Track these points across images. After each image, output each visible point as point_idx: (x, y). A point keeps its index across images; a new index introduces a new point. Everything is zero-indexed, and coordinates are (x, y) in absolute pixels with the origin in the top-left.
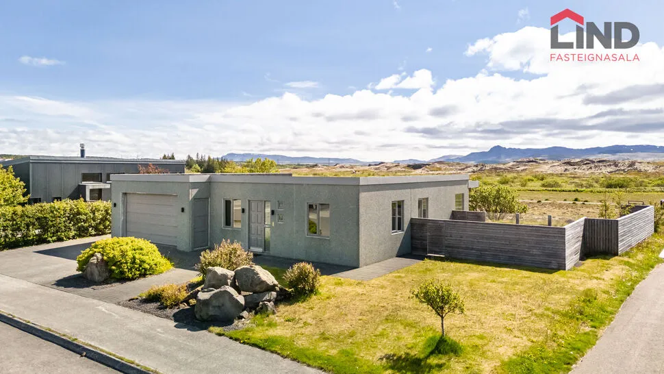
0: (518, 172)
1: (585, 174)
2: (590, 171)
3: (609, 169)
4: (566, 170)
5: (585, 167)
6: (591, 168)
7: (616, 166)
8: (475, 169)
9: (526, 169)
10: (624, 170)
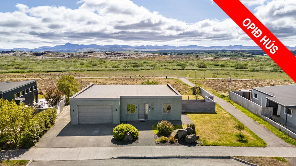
0: (88, 57)
1: (114, 59)
2: (116, 58)
3: (122, 57)
4: (107, 57)
5: (114, 56)
6: (116, 56)
7: (124, 56)
8: (69, 56)
9: (91, 56)
10: (127, 57)
